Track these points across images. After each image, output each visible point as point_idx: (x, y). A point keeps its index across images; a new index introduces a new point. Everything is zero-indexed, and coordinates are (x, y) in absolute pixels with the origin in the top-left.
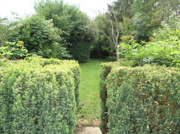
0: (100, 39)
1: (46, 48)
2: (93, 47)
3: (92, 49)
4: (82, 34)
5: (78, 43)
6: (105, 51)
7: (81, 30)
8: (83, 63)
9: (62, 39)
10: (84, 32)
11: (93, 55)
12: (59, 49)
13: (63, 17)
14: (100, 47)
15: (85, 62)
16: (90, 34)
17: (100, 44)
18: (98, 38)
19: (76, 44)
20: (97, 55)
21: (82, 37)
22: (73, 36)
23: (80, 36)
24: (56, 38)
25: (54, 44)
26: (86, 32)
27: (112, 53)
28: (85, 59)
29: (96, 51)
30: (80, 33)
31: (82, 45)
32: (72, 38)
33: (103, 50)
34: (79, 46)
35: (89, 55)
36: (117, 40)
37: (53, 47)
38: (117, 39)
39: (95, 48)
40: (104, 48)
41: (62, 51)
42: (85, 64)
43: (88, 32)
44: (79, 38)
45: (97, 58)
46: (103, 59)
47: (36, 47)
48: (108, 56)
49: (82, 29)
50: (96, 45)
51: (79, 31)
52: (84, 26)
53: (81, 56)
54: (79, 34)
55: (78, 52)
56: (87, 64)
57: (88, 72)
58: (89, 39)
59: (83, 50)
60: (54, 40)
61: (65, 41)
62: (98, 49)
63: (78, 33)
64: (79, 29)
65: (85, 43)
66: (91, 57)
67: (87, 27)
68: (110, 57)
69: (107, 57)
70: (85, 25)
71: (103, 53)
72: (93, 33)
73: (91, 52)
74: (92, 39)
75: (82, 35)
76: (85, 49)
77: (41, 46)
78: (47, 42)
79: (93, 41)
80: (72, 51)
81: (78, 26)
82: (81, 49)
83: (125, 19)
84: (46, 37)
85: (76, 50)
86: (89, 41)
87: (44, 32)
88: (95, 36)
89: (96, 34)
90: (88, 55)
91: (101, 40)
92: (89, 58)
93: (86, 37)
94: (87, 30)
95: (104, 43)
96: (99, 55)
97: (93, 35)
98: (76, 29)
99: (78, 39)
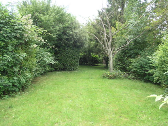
0: (90, 46)
1: (19, 51)
2: (82, 54)
3: (81, 56)
4: (71, 38)
5: (66, 49)
6: (94, 58)
7: (70, 35)
8: (72, 70)
9: (45, 41)
10: (73, 37)
11: (83, 62)
12: (41, 54)
13: (48, 16)
14: (90, 54)
15: (74, 70)
16: (79, 40)
17: (90, 51)
18: (88, 44)
19: (64, 49)
20: (87, 62)
21: (71, 43)
22: (61, 41)
23: (69, 41)
24: (35, 40)
25: (32, 47)
26: (76, 36)
27: (101, 61)
28: (73, 66)
29: (86, 58)
30: (69, 37)
31: (71, 51)
32: (60, 43)
33: (93, 57)
34: (68, 52)
35: (79, 62)
36: (110, 46)
37: (30, 50)
38: (109, 44)
39: (84, 55)
40: (94, 55)
41: (45, 56)
42: (73, 72)
43: (78, 37)
44: (68, 43)
45: (87, 65)
46: (93, 66)
47: (3, 50)
48: (98, 63)
49: (71, 33)
50: (85, 52)
51: (68, 36)
52: (73, 30)
53: (70, 63)
54: (67, 39)
55: (66, 59)
56: (76, 71)
57: (77, 83)
58: (79, 44)
59: (72, 56)
60: (32, 42)
61: (49, 44)
62: (88, 56)
63: (67, 37)
64: (68, 33)
65: (74, 49)
66: (80, 64)
67: (76, 31)
68: (99, 64)
69: (97, 65)
70: (75, 29)
71: (92, 60)
72: (83, 38)
73: (80, 59)
74: (82, 45)
75: (71, 40)
76: (74, 55)
77: (10, 48)
78: (21, 43)
79: (82, 47)
80: (59, 58)
81: (67, 30)
82: (70, 56)
83: (117, 23)
84: (18, 35)
85: (64, 56)
86: (78, 47)
87: (17, 29)
88: (85, 41)
89: (86, 40)
90: (77, 62)
91: (92, 46)
92: (78, 65)
93: (75, 42)
94: (76, 35)
95: (94, 50)
96: (89, 62)
97: (83, 40)
98: (64, 33)
99: (66, 44)
